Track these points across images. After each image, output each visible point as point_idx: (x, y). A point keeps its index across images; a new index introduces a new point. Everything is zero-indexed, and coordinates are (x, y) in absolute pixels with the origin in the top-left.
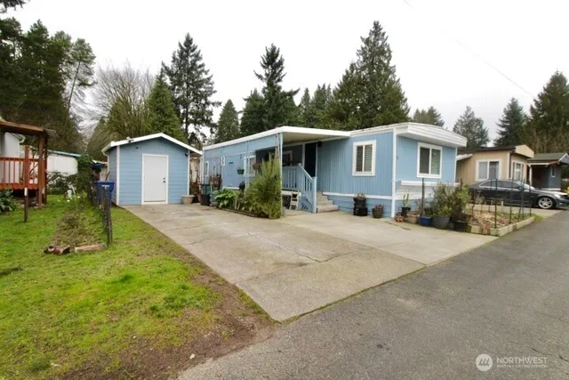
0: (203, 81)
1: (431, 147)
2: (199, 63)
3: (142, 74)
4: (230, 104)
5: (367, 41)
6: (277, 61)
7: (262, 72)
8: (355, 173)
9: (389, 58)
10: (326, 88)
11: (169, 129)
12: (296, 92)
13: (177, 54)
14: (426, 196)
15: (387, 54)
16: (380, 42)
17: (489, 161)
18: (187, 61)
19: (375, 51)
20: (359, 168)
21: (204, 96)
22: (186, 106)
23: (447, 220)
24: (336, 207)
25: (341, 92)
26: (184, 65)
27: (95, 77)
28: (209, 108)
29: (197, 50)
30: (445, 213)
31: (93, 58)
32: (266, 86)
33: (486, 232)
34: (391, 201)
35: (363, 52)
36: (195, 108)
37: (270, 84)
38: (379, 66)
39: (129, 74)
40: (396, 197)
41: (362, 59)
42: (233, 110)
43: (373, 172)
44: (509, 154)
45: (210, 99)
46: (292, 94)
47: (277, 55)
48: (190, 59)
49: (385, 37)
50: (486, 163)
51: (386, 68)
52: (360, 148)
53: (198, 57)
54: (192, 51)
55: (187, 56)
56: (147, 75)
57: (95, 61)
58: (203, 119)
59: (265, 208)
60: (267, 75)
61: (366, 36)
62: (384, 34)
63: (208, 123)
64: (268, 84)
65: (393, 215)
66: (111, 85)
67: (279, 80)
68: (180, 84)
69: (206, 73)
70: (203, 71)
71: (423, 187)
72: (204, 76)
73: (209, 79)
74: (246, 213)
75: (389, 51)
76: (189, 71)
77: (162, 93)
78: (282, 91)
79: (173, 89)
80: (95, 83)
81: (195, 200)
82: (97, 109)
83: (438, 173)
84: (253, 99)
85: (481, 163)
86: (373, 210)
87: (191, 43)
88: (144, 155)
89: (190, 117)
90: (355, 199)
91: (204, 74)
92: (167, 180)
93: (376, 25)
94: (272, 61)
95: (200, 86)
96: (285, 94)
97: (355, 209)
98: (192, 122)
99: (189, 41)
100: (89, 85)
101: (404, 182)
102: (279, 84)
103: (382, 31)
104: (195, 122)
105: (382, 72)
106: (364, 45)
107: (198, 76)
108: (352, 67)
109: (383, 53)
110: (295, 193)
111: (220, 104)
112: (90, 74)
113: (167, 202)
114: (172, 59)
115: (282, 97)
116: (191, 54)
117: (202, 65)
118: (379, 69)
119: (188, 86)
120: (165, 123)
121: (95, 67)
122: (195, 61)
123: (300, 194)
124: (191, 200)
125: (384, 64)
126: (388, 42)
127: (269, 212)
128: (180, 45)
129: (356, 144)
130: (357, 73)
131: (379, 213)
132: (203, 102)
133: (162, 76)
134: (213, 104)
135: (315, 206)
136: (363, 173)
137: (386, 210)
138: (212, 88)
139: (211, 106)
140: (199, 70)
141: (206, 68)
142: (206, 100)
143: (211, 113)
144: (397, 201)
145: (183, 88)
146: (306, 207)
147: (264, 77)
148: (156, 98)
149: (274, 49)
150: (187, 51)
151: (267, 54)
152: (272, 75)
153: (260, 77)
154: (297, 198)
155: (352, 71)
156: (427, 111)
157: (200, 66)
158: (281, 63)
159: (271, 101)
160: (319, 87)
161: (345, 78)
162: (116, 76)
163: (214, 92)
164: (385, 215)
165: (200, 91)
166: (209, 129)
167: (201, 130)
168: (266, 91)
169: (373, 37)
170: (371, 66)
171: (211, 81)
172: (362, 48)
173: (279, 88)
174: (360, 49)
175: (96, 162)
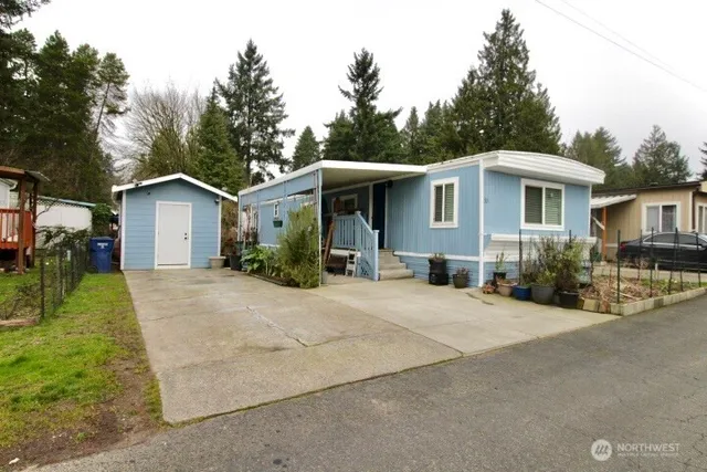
0: (269, 103)
1: (544, 185)
2: (264, 79)
3: (190, 93)
4: (308, 133)
5: (493, 39)
6: (370, 71)
7: (350, 87)
8: (433, 224)
9: (525, 60)
10: (442, 106)
12: (396, 114)
13: (235, 68)
14: (525, 257)
15: (522, 55)
16: (512, 39)
17: (661, 204)
18: (249, 76)
19: (505, 51)
20: (438, 218)
21: (272, 122)
22: (247, 136)
24: (410, 272)
25: (456, 111)
26: (245, 82)
27: (129, 102)
28: (279, 138)
29: (262, 62)
30: (547, 280)
31: (126, 77)
32: (355, 106)
34: (478, 262)
35: (487, 54)
36: (260, 139)
37: (361, 103)
38: (510, 73)
39: (172, 96)
40: (484, 259)
41: (485, 64)
42: (313, 140)
43: (455, 223)
44: (691, 194)
45: (281, 126)
46: (390, 116)
47: (370, 64)
48: (253, 75)
49: (519, 31)
50: (657, 208)
51: (521, 74)
52: (439, 189)
53: (263, 71)
54: (256, 64)
55: (249, 70)
56: (196, 97)
57: (128, 81)
58: (270, 155)
60: (356, 91)
62: (517, 27)
63: (277, 159)
64: (357, 103)
65: (481, 284)
66: (149, 112)
67: (373, 98)
68: (239, 107)
69: (274, 91)
70: (270, 89)
72: (271, 96)
73: (278, 99)
75: (524, 49)
76: (252, 89)
77: (214, 121)
78: (376, 112)
79: (231, 115)
80: (128, 109)
81: (226, 264)
83: (560, 224)
84: (338, 125)
85: (649, 208)
86: (455, 277)
87: (254, 53)
88: (158, 202)
89: (253, 151)
90: (431, 261)
91: (271, 93)
92: (190, 236)
93: (506, 16)
94: (364, 71)
95: (266, 109)
96: (381, 117)
97: (430, 274)
98: (255, 157)
99: (251, 50)
100: (121, 113)
101: (495, 236)
102: (373, 103)
103: (514, 23)
104: (259, 159)
105: (516, 81)
106: (488, 44)
107: (263, 97)
108: (472, 75)
109: (516, 53)
110: (352, 253)
111: (293, 132)
112: (122, 98)
113: (189, 266)
114: (229, 75)
115: (376, 121)
116: (255, 67)
117: (270, 82)
118: (511, 77)
119: (250, 110)
121: (129, 89)
122: (259, 76)
123: (359, 255)
124: (221, 263)
125: (518, 70)
126: (523, 38)
127: (300, 279)
128: (240, 56)
129: (434, 183)
130: (479, 83)
131: (463, 280)
132: (270, 130)
133: (214, 98)
134: (284, 133)
135: (377, 271)
136: (443, 224)
137: (472, 277)
138: (281, 112)
139: (281, 135)
140: (265, 88)
141: (274, 86)
142: (274, 127)
143: (281, 146)
144: (486, 264)
145: (244, 114)
146: (366, 273)
147: (353, 94)
148: (206, 127)
149: (365, 55)
150: (249, 64)
151: (357, 63)
152: (364, 91)
153: (347, 94)
154: (355, 260)
155: (472, 82)
156: (593, 134)
157: (266, 83)
158: (375, 74)
159: (361, 125)
161: (462, 91)
162: (156, 99)
163: (285, 117)
164: (473, 284)
165: (266, 117)
166: (278, 166)
167: (267, 169)
168: (356, 113)
169: (502, 31)
170: (501, 72)
171: (281, 102)
172: (486, 48)
173: (373, 108)
174: (483, 49)
175: (116, 213)
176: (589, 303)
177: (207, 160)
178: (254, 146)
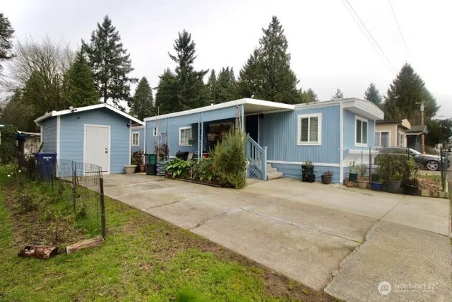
0: (121, 59)
1: (362, 120)
2: (117, 43)
3: (63, 47)
4: (144, 82)
5: (267, 32)
6: (189, 45)
7: (175, 54)
8: (299, 142)
9: (286, 46)
10: (230, 70)
12: (206, 72)
13: (96, 33)
15: (283, 44)
16: (278, 34)
18: (106, 40)
19: (274, 41)
20: (304, 138)
21: (122, 73)
22: (105, 80)
25: (247, 73)
26: (103, 44)
27: (13, 50)
28: (127, 84)
29: (115, 31)
30: (398, 179)
31: (12, 32)
32: (179, 66)
33: (436, 195)
34: (339, 168)
35: (264, 41)
36: (113, 83)
38: (277, 54)
39: (49, 49)
40: (344, 164)
41: (263, 46)
42: (147, 86)
43: (319, 142)
44: (396, 127)
45: (126, 75)
46: (202, 74)
47: (189, 40)
48: (108, 39)
49: (282, 30)
50: (379, 133)
51: (283, 54)
52: (305, 121)
53: (116, 37)
54: (111, 32)
55: (106, 35)
56: (67, 51)
57: (13, 35)
58: (121, 94)
59: (230, 178)
60: (179, 56)
61: (266, 28)
62: (281, 27)
63: (126, 97)
64: (181, 65)
65: (341, 181)
66: (30, 59)
67: (191, 62)
68: (99, 60)
69: (124, 52)
70: (121, 50)
72: (123, 55)
73: (127, 57)
74: (205, 182)
75: (285, 41)
76: (107, 50)
77: (82, 68)
78: (193, 71)
79: (92, 65)
80: (13, 56)
81: (137, 170)
82: (15, 81)
83: (366, 143)
84: (167, 77)
86: (323, 177)
87: (110, 25)
88: (85, 125)
89: (109, 91)
90: (303, 167)
91: (122, 53)
92: (109, 150)
93: (275, 20)
94: (184, 44)
95: (119, 64)
96: (196, 74)
97: (303, 175)
98: (110, 95)
99: (107, 23)
100: (8, 58)
101: (351, 151)
102: (191, 65)
103: (279, 25)
104: (114, 96)
105: (281, 58)
106: (265, 36)
107: (117, 54)
108: (256, 53)
109: (280, 43)
111: (137, 80)
112: (8, 47)
113: (109, 173)
114: (91, 38)
115: (194, 76)
116: (110, 34)
117: (120, 45)
118: (277, 56)
119: (106, 63)
121: (13, 40)
122: (114, 41)
123: (249, 163)
124: (133, 170)
125: (281, 52)
126: (284, 34)
127: (234, 182)
128: (99, 26)
129: (300, 117)
130: (260, 58)
131: (327, 179)
132: (121, 78)
133: (82, 53)
134: (131, 80)
135: (266, 174)
136: (309, 143)
137: (334, 176)
138: (129, 66)
139: (129, 82)
140: (117, 49)
141: (124, 48)
142: (124, 76)
143: (128, 88)
144: (344, 168)
145: (102, 65)
146: (257, 174)
147: (178, 58)
148: (77, 72)
149: (186, 34)
150: (106, 32)
151: (180, 39)
152: (184, 57)
153: (174, 58)
155: (256, 57)
156: (307, 91)
157: (118, 46)
158: (192, 47)
159: (184, 79)
160: (224, 69)
161: (250, 62)
162: (36, 51)
163: (132, 69)
165: (118, 69)
166: (127, 102)
167: (119, 104)
168: (180, 70)
169: (272, 29)
170: (271, 52)
171: (128, 60)
172: (264, 38)
173: (191, 68)
174: (262, 38)
175: (20, 132)
176: (425, 192)
177: (78, 96)
178: (110, 88)
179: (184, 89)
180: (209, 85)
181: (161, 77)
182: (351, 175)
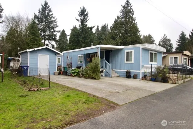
0: (52, 21)
1: (153, 52)
2: (50, 13)
3: (25, 18)
4: (64, 31)
5: (124, 7)
6: (85, 13)
7: (79, 18)
8: (126, 62)
9: (133, 14)
10: (106, 25)
11: (38, 42)
12: (94, 27)
13: (41, 9)
14: (153, 71)
15: (132, 13)
16: (129, 8)
18: (45, 12)
19: (127, 11)
20: (127, 60)
21: (53, 28)
22: (45, 32)
23: (160, 79)
24: (118, 75)
25: (113, 28)
26: (44, 14)
27: (3, 19)
28: (55, 33)
29: (50, 8)
30: (160, 76)
31: (2, 10)
32: (81, 24)
33: (174, 83)
34: (140, 72)
35: (122, 11)
36: (49, 33)
37: (82, 23)
38: (129, 17)
39: (19, 17)
40: (142, 71)
41: (122, 14)
42: (65, 34)
43: (133, 62)
44: (181, 54)
45: (55, 29)
46: (92, 28)
47: (85, 11)
48: (46, 12)
49: (131, 5)
50: (173, 58)
51: (132, 18)
52: (127, 53)
53: (50, 11)
54: (48, 8)
55: (46, 9)
56: (27, 18)
58: (52, 38)
59: (94, 75)
60: (81, 19)
61: (123, 5)
62: (131, 4)
63: (54, 40)
65: (141, 78)
66: (10, 22)
67: (86, 22)
68: (42, 22)
69: (54, 18)
70: (53, 17)
71: (152, 67)
72: (53, 19)
73: (55, 20)
74: (85, 77)
75: (133, 11)
76: (46, 17)
77: (34, 27)
78: (87, 26)
79: (39, 25)
80: (3, 21)
81: (60, 74)
82: (3, 33)
83: (156, 62)
84: (74, 30)
85: (171, 58)
86: (133, 76)
87: (47, 5)
88: (39, 55)
89: (46, 37)
90: (126, 72)
91: (53, 18)
92: (48, 65)
93: (127, 1)
94: (83, 13)
95: (51, 23)
96: (89, 28)
97: (126, 75)
98: (47, 39)
99: (46, 4)
100: (1, 22)
101: (145, 66)
102: (86, 23)
103: (130, 3)
104: (49, 39)
105: (130, 20)
106: (123, 9)
107: (51, 19)
108: (118, 17)
109: (130, 12)
110: (103, 70)
111: (60, 31)
112: (1, 17)
114: (38, 11)
116: (47, 9)
118: (129, 18)
119: (45, 23)
120: (36, 40)
121: (3, 14)
122: (49, 12)
123: (104, 70)
124: (58, 73)
125: (131, 17)
126: (132, 7)
127: (96, 77)
128: (42, 5)
129: (126, 51)
130: (120, 20)
131: (135, 77)
132: (52, 30)
133: (34, 19)
134: (57, 31)
135: (111, 75)
136: (129, 62)
137: (138, 76)
138: (56, 24)
139: (56, 32)
140: (51, 16)
141: (54, 16)
142: (54, 30)
143: (56, 35)
144: (142, 72)
145: (43, 24)
146: (107, 75)
147: (80, 20)
148: (32, 29)
149: (84, 8)
150: (45, 8)
151: (81, 11)
152: (83, 19)
153: (78, 20)
154: (104, 72)
155: (118, 19)
156: (148, 35)
157: (51, 15)
158: (87, 14)
159: (83, 31)
160: (103, 25)
161: (115, 22)
162: (13, 19)
163: (58, 26)
164: (138, 78)
165: (51, 26)
166: (55, 42)
167: (51, 43)
168: (81, 26)
169: (126, 5)
170: (126, 17)
171: (56, 21)
172: (122, 10)
173: (86, 25)
174: (121, 10)
175: (9, 57)
176: (170, 81)
177: (32, 40)
178: (47, 35)
179: (83, 36)
180: (95, 33)
181: (71, 30)
182: (145, 75)
